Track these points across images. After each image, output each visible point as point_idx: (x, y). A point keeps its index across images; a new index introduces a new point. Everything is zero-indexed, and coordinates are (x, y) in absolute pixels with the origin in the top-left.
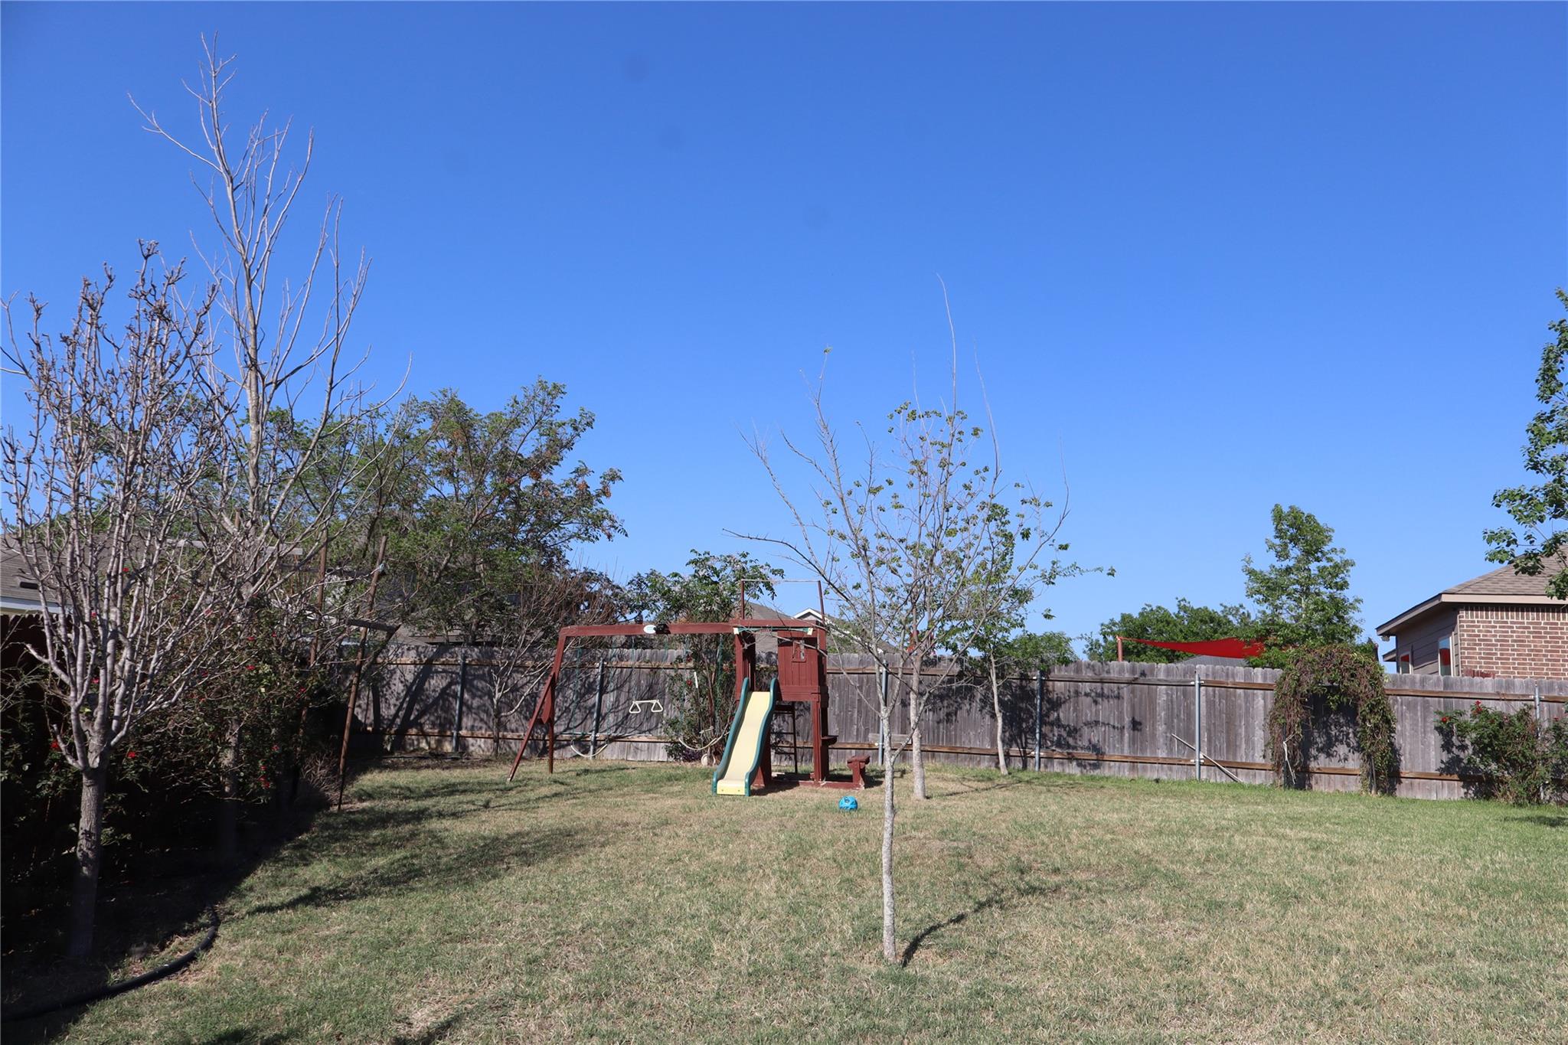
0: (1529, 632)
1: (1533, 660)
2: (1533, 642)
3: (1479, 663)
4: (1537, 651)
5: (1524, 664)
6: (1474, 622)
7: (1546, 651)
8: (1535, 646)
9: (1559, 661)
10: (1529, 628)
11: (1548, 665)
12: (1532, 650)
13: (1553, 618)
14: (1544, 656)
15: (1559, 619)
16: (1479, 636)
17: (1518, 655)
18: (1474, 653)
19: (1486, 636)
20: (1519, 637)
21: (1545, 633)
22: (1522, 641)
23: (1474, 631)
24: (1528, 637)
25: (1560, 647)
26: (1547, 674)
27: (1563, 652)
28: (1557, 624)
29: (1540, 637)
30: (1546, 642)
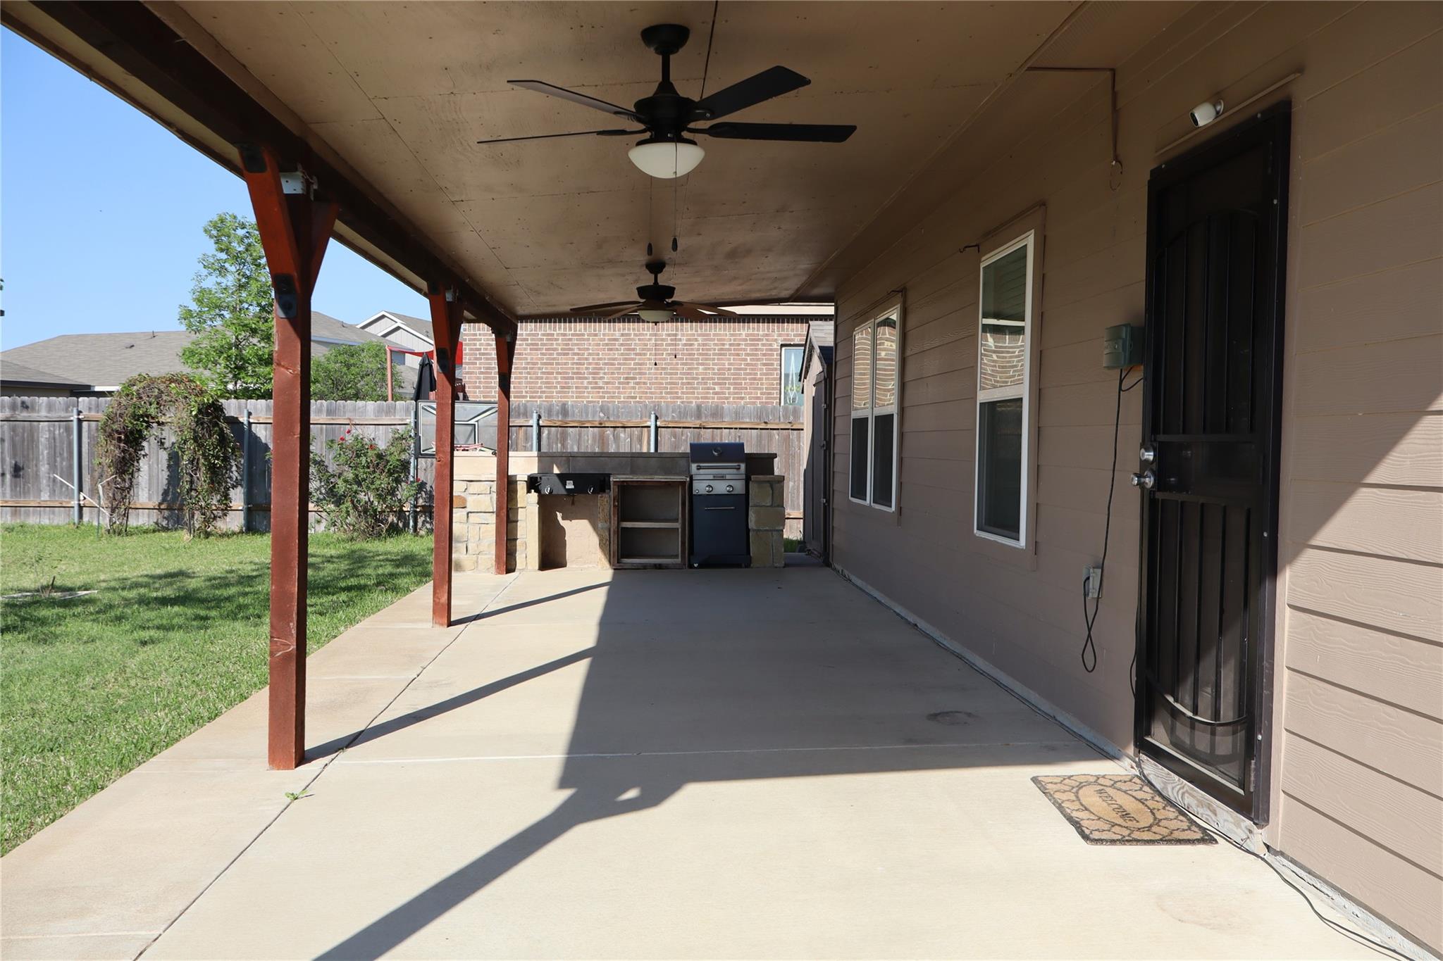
0: (527, 345)
1: (529, 373)
2: (530, 354)
3: (478, 378)
5: (520, 378)
6: (475, 335)
7: (542, 364)
8: (532, 359)
9: (552, 373)
10: (527, 340)
11: (542, 378)
12: (528, 363)
13: (550, 328)
14: (539, 369)
15: (555, 330)
16: (480, 349)
18: (474, 368)
19: (486, 349)
21: (542, 345)
23: (475, 345)
24: (525, 349)
25: (554, 359)
26: (540, 388)
27: (557, 364)
28: (553, 335)
29: (537, 350)
30: (542, 354)
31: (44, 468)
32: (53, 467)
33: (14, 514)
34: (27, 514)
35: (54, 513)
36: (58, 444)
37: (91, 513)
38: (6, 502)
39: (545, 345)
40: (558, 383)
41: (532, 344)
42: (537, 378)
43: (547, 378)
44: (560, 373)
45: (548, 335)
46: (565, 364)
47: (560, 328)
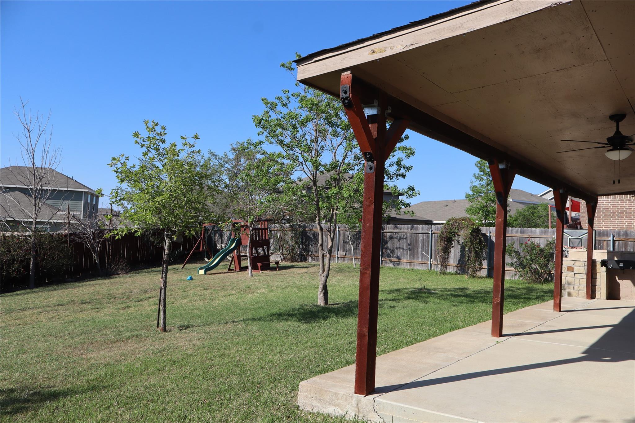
0: (611, 205)
1: (611, 217)
2: (612, 209)
4: (614, 213)
5: (607, 219)
7: (618, 213)
8: (613, 211)
9: (623, 217)
10: (611, 202)
11: (618, 219)
12: (611, 213)
13: (622, 197)
14: (617, 215)
15: (625, 198)
17: (605, 215)
18: (585, 215)
20: (606, 207)
21: (618, 205)
22: (607, 209)
24: (610, 207)
25: (624, 211)
26: (617, 224)
27: (626, 213)
28: (624, 200)
29: (615, 207)
30: (618, 209)
31: (420, 250)
32: (423, 250)
33: (410, 265)
34: (414, 265)
35: (422, 266)
36: (424, 242)
37: (434, 266)
38: (408, 261)
39: (620, 205)
40: (626, 221)
41: (613, 205)
42: (616, 219)
43: (620, 219)
44: (627, 217)
45: (621, 200)
46: (630, 213)
47: (627, 197)
